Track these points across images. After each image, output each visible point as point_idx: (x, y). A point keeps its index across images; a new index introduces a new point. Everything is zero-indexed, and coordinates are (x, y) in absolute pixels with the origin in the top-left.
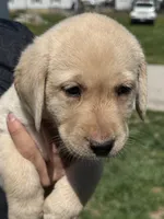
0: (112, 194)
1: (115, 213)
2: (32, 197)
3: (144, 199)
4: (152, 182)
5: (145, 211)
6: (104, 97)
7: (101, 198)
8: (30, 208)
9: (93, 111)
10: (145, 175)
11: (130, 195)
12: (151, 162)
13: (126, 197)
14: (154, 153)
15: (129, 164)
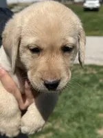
0: (73, 118)
1: (75, 130)
2: (13, 116)
3: (94, 121)
4: (98, 111)
5: (93, 128)
6: (54, 54)
7: (66, 121)
8: (12, 123)
9: (47, 62)
10: (94, 106)
11: (85, 119)
12: (98, 98)
13: (82, 120)
14: (99, 92)
15: (84, 99)
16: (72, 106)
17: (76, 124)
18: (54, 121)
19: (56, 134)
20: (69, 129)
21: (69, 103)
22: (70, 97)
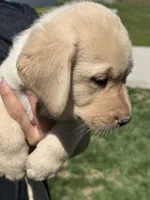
16: (137, 151)
17: (140, 178)
18: (107, 171)
19: (109, 189)
20: (128, 185)
21: (132, 146)
22: (135, 138)
